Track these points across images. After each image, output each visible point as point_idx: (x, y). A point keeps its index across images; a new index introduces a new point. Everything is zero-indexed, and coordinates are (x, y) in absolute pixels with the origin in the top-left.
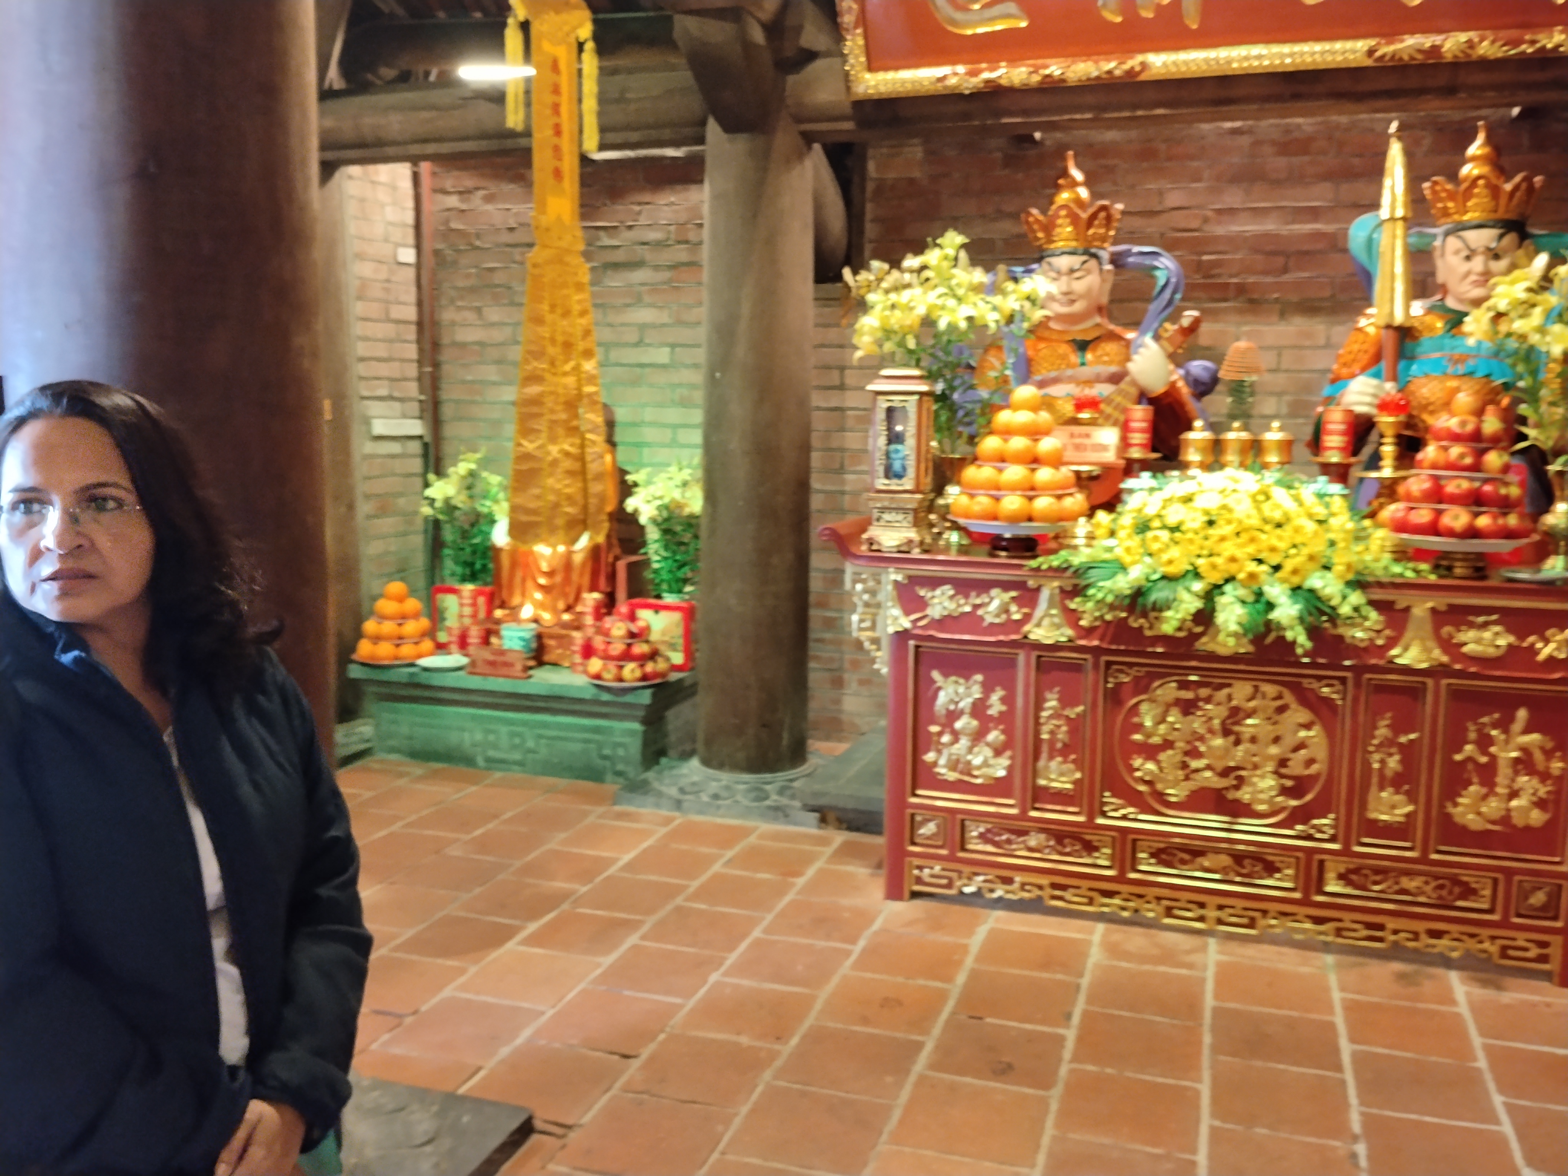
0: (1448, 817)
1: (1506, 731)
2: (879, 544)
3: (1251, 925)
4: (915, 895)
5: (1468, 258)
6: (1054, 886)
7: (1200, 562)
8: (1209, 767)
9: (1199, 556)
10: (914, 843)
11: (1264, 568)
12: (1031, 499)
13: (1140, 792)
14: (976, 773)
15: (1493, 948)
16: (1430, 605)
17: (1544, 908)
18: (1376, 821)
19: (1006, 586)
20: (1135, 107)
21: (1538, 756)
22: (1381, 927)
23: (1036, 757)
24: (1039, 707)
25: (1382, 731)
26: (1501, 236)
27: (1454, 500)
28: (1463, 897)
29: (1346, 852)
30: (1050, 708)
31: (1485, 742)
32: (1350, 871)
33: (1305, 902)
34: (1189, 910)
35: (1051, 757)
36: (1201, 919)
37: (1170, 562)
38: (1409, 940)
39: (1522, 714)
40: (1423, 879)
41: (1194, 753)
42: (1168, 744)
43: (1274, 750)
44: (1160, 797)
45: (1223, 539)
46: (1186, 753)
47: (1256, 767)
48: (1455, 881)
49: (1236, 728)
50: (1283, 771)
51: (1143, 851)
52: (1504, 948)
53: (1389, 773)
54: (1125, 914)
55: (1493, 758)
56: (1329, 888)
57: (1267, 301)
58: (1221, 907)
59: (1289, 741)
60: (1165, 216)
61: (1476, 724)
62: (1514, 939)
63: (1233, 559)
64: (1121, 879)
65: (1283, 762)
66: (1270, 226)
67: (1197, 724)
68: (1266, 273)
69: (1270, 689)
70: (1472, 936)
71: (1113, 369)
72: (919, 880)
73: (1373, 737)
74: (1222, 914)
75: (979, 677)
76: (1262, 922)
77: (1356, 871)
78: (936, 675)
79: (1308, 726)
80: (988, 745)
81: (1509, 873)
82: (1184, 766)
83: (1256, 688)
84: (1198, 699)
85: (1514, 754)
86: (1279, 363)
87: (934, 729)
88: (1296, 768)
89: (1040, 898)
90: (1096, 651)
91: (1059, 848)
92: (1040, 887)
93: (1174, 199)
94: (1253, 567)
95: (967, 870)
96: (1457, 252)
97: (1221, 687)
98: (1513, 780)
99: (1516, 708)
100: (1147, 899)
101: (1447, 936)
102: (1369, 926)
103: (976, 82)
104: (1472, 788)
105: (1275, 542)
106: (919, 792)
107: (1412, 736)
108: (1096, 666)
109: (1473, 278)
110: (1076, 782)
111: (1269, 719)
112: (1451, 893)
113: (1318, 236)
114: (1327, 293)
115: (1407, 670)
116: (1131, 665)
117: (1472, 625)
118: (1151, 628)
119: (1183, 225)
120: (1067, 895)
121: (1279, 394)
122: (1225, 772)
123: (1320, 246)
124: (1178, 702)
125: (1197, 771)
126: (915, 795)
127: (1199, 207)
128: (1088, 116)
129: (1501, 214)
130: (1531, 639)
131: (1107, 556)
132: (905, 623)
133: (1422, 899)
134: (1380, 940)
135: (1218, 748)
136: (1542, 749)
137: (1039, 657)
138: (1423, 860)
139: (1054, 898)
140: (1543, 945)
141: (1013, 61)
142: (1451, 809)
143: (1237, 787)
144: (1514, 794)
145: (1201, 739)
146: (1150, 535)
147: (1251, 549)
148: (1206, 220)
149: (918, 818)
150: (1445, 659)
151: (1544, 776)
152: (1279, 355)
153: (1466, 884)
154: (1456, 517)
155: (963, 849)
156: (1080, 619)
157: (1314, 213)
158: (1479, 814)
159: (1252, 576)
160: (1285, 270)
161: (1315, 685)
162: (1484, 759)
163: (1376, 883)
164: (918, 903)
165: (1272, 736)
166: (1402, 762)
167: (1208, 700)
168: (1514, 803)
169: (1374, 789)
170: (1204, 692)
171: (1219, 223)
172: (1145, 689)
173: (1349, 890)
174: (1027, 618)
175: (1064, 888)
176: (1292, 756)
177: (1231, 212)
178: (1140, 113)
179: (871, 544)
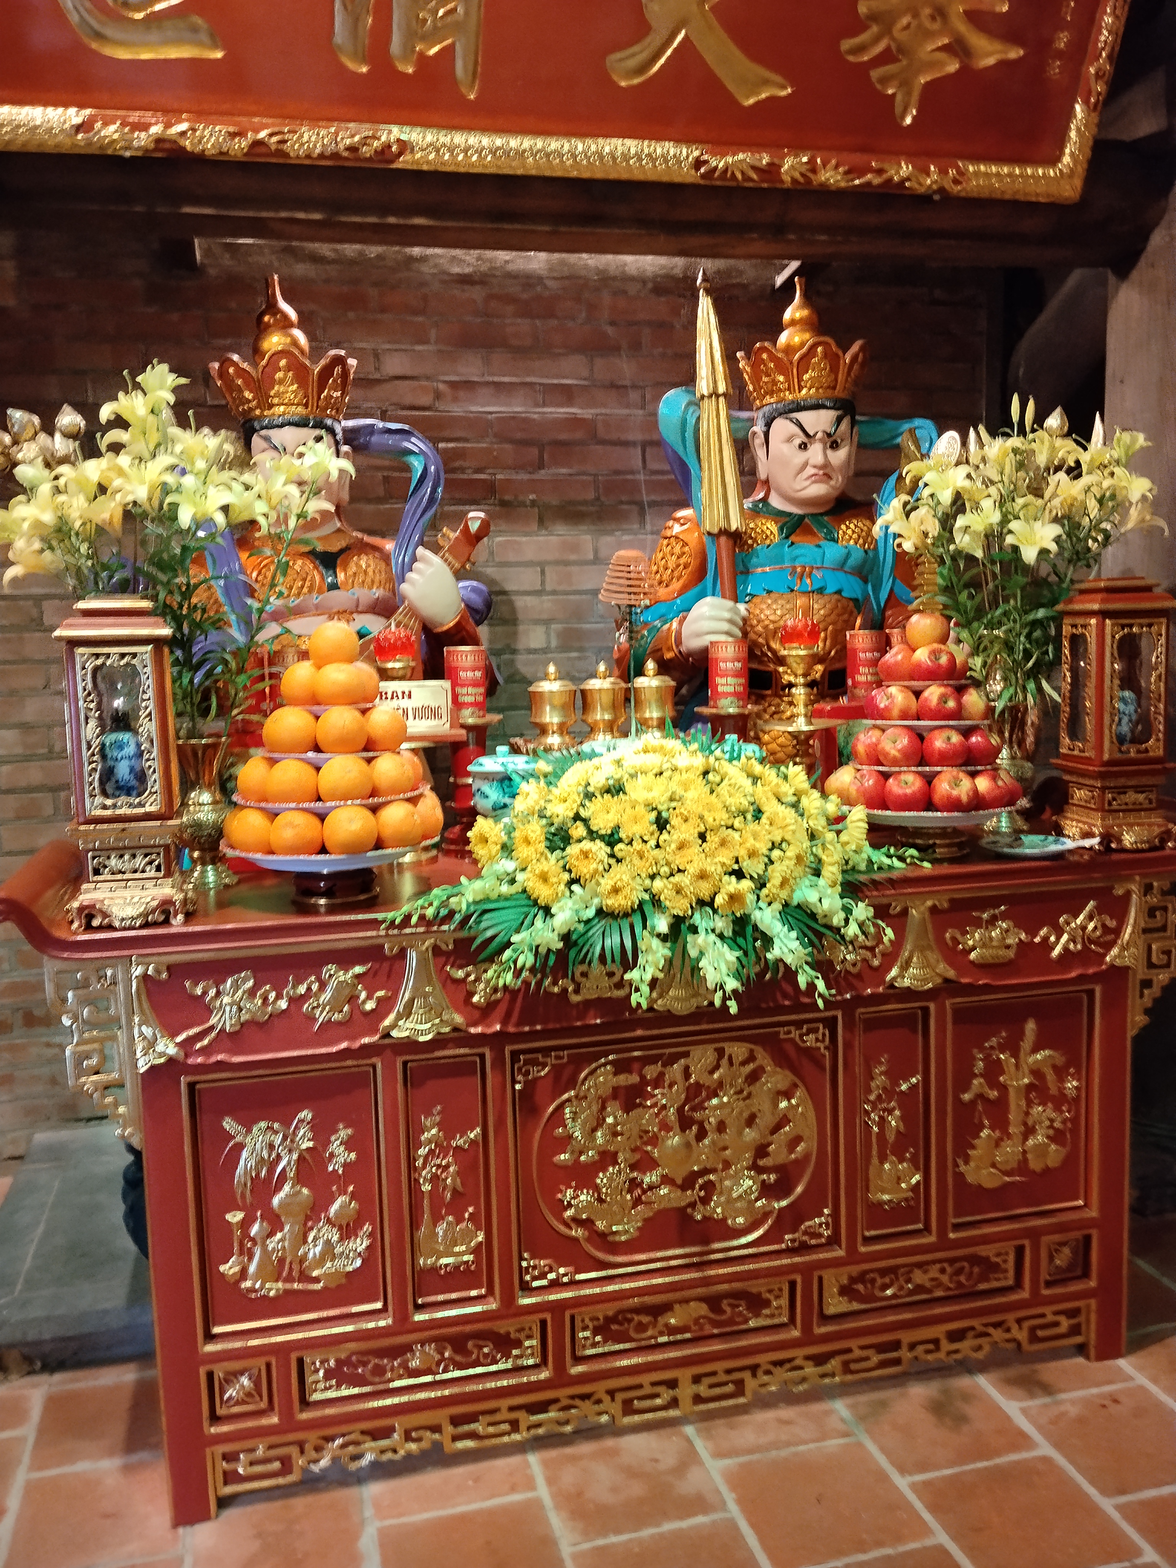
0: (960, 1177)
1: (1015, 1054)
2: (105, 915)
3: (740, 1390)
4: (224, 1503)
5: (803, 446)
6: (456, 1421)
7: (658, 884)
8: (666, 1180)
9: (652, 877)
10: (215, 1419)
11: (746, 884)
12: (374, 810)
13: (576, 1240)
14: (315, 1274)
15: (1021, 1335)
16: (929, 903)
17: (1071, 1267)
18: (881, 1204)
19: (345, 958)
20: (385, 211)
21: (1050, 1076)
22: (896, 1345)
23: (415, 1225)
24: (413, 1144)
25: (880, 1081)
26: (839, 420)
27: (946, 759)
28: (984, 1278)
29: (853, 1257)
30: (430, 1141)
31: (993, 1070)
32: (853, 1280)
33: (808, 1338)
34: (657, 1396)
35: (437, 1218)
36: (674, 1403)
37: (616, 890)
38: (928, 1352)
39: (1031, 1026)
40: (938, 1266)
41: (649, 1164)
42: (607, 1158)
43: (750, 1135)
44: (604, 1240)
45: (681, 846)
46: (633, 1167)
47: (727, 1165)
48: (975, 1260)
49: (697, 1115)
50: (761, 1163)
51: (585, 1329)
52: (1033, 1330)
53: (891, 1137)
54: (568, 1429)
55: (1003, 1089)
56: (831, 1310)
57: (523, 504)
58: (696, 1380)
59: (765, 1120)
60: (387, 386)
61: (982, 1049)
62: (1043, 1316)
63: (703, 876)
64: (561, 1379)
65: (761, 1151)
66: (517, 407)
67: (647, 1118)
68: (517, 468)
69: (738, 1050)
70: (996, 1325)
71: (378, 593)
72: (230, 1477)
73: (869, 1091)
74: (703, 1389)
75: (306, 1114)
76: (751, 1384)
77: (861, 1278)
78: (228, 1124)
79: (788, 1095)
80: (329, 1221)
81: (1034, 1234)
82: (634, 1184)
83: (720, 1052)
84: (644, 1082)
85: (1026, 1081)
86: (543, 582)
87: (235, 1217)
88: (777, 1153)
89: (437, 1446)
90: (496, 1040)
91: (458, 1358)
92: (436, 1429)
93: (394, 365)
94: (732, 885)
95: (312, 1437)
96: (789, 440)
97: (671, 1060)
98: (1027, 1114)
99: (1024, 1020)
100: (595, 1397)
101: (971, 1334)
102: (881, 1348)
103: (142, 139)
104: (985, 1133)
105: (751, 843)
106: (217, 1330)
107: (914, 1080)
108: (499, 1061)
109: (810, 471)
110: (476, 1251)
111: (741, 1091)
112: (970, 1276)
113: (575, 422)
114: (591, 495)
115: (909, 994)
116: (546, 1051)
117: (978, 923)
118: (577, 991)
119: (408, 400)
120: (478, 1427)
121: (547, 622)
122: (688, 1183)
123: (579, 435)
124: (616, 1093)
125: (651, 1188)
126: (210, 1337)
127: (428, 378)
128: (317, 216)
129: (839, 392)
130: (1043, 932)
131: (505, 889)
132: (168, 1048)
133: (939, 1293)
134: (897, 1362)
135: (675, 1149)
136: (1055, 1067)
137: (405, 1064)
138: (943, 1244)
139: (455, 1438)
140: (1072, 1313)
141: (201, 114)
142: (963, 1168)
143: (705, 1201)
144: (1029, 1131)
145: (654, 1140)
146: (573, 850)
147: (725, 857)
148: (438, 395)
149: (219, 1374)
150: (951, 974)
151: (1059, 1101)
152: (543, 572)
153: (987, 1259)
154: (956, 783)
155: (305, 1403)
156: (472, 994)
157: (567, 394)
158: (994, 1165)
159: (734, 898)
160: (541, 466)
161: (795, 1034)
162: (994, 1094)
163: (885, 1287)
164: (231, 1513)
165: (746, 1115)
166: (903, 1118)
167: (658, 1082)
168: (1030, 1142)
169: (875, 1160)
170: (651, 1071)
171: (455, 399)
172: (572, 1083)
173: (856, 1306)
174: (385, 1006)
175: (472, 1418)
176: (770, 1138)
177: (469, 385)
178: (392, 220)
179: (90, 917)
